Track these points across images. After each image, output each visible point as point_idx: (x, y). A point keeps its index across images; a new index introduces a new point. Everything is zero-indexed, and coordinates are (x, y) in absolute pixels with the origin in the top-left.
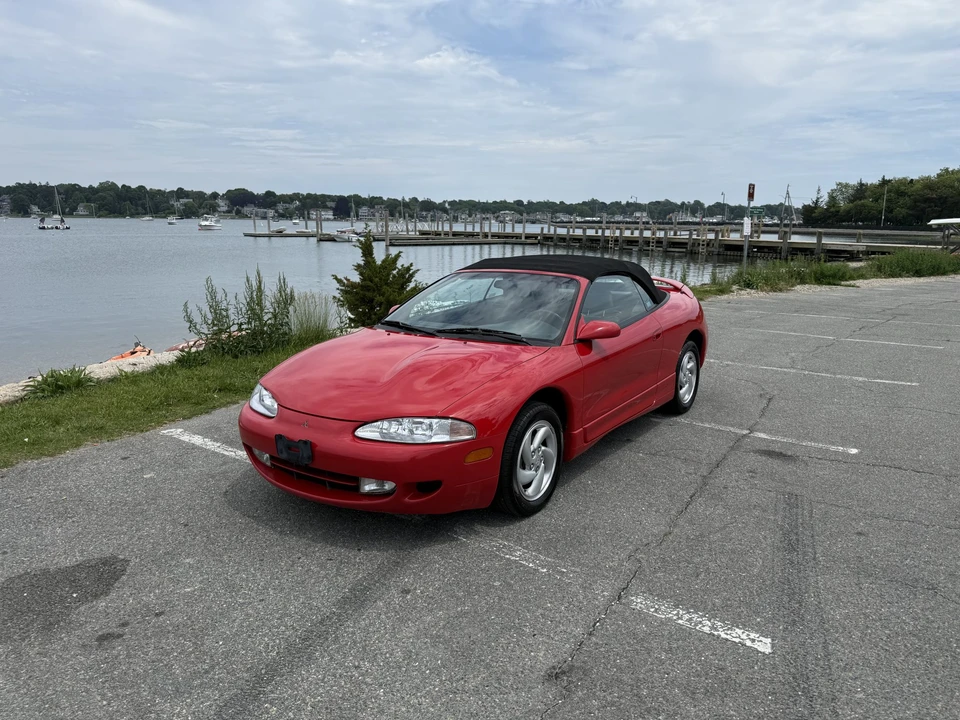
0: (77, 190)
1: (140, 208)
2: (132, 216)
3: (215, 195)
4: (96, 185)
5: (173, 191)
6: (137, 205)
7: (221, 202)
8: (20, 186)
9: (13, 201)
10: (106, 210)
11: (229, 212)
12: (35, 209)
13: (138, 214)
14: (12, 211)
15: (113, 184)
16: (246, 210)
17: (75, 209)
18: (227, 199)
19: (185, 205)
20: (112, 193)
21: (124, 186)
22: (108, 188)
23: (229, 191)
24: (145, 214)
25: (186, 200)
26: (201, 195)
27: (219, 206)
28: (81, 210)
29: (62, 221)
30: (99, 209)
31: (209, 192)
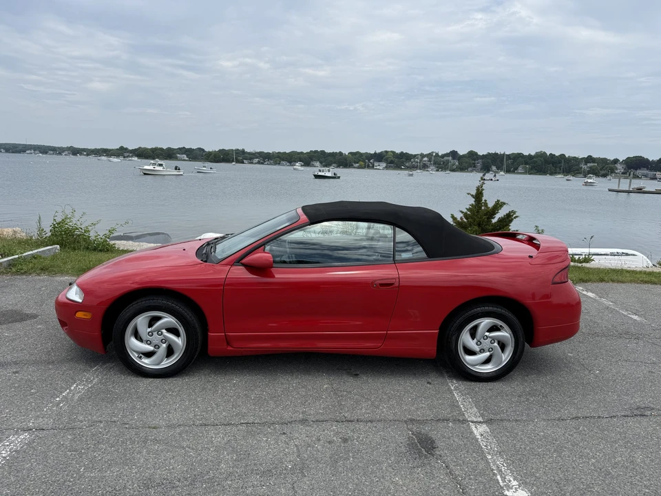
0: (521, 157)
1: (558, 169)
2: (551, 174)
3: (616, 161)
4: (533, 154)
5: (584, 158)
6: (556, 167)
7: (618, 166)
8: (489, 155)
9: (483, 163)
10: (536, 170)
11: (623, 173)
12: (494, 168)
13: (556, 173)
14: (481, 169)
15: (545, 153)
16: (639, 172)
17: (516, 169)
18: (625, 164)
19: (590, 167)
20: (542, 159)
21: (551, 154)
22: (541, 155)
23: (628, 158)
24: (559, 173)
25: (592, 164)
26: (604, 161)
27: (617, 169)
28: (520, 169)
29: (495, 176)
30: (531, 169)
31: (611, 158)
